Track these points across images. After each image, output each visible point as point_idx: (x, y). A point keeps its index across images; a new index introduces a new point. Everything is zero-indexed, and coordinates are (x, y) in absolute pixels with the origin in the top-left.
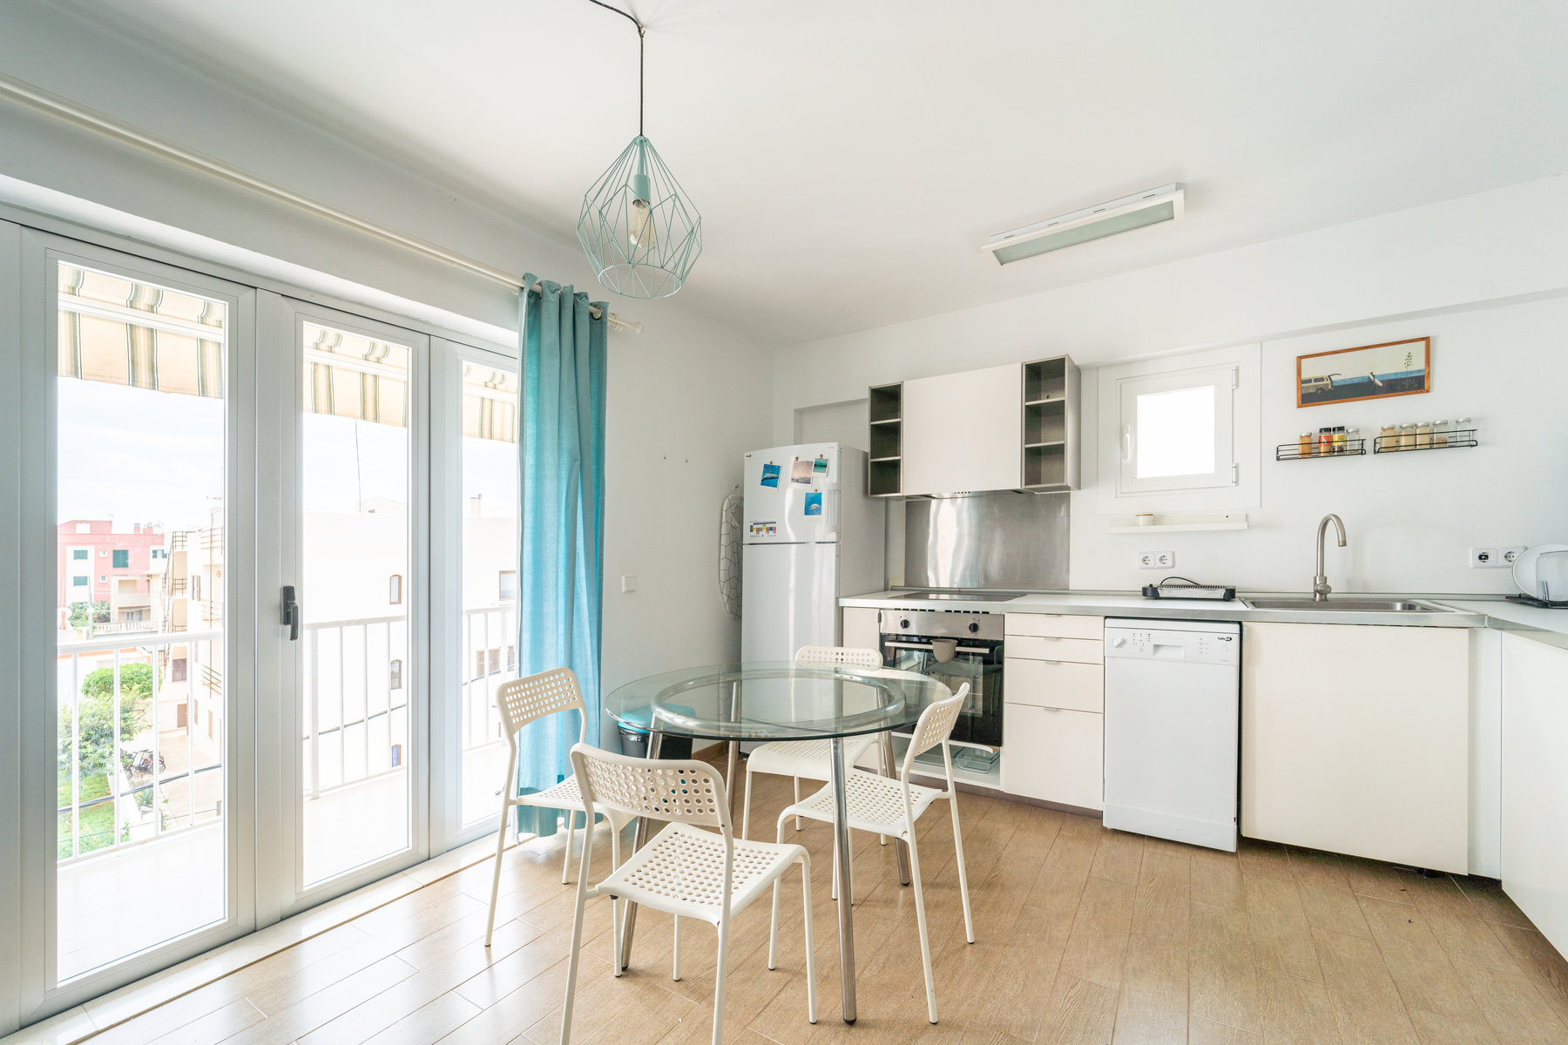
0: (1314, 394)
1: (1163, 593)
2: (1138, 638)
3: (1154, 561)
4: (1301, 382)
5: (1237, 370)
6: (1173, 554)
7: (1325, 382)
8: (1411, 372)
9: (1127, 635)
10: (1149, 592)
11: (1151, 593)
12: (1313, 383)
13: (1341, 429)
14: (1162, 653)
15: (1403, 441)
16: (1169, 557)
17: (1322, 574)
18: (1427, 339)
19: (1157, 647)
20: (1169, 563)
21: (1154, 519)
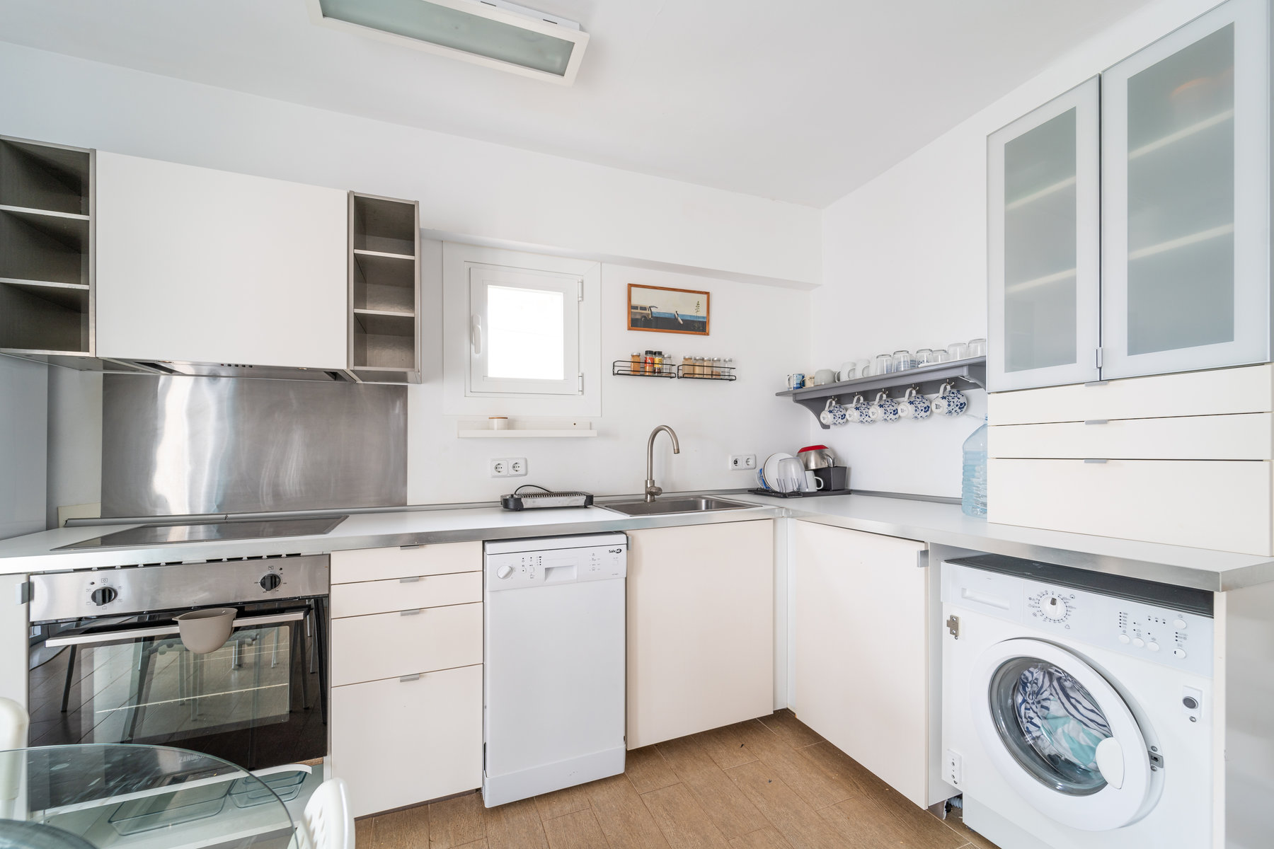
0: (642, 320)
1: (527, 503)
2: (527, 562)
3: (506, 468)
4: (631, 307)
5: (582, 282)
6: (526, 461)
7: (647, 312)
8: (699, 317)
9: (515, 560)
10: (511, 505)
11: (513, 504)
12: (639, 311)
13: (660, 353)
14: (553, 577)
15: (698, 370)
16: (522, 464)
17: (651, 479)
18: (707, 293)
19: (548, 570)
20: (521, 470)
21: (509, 423)
